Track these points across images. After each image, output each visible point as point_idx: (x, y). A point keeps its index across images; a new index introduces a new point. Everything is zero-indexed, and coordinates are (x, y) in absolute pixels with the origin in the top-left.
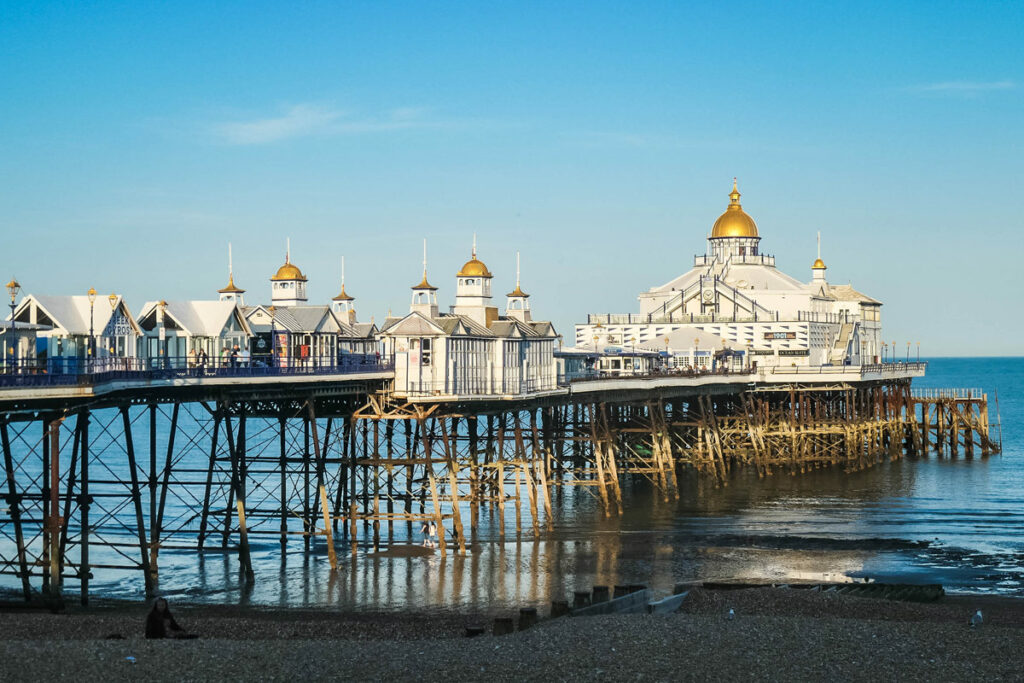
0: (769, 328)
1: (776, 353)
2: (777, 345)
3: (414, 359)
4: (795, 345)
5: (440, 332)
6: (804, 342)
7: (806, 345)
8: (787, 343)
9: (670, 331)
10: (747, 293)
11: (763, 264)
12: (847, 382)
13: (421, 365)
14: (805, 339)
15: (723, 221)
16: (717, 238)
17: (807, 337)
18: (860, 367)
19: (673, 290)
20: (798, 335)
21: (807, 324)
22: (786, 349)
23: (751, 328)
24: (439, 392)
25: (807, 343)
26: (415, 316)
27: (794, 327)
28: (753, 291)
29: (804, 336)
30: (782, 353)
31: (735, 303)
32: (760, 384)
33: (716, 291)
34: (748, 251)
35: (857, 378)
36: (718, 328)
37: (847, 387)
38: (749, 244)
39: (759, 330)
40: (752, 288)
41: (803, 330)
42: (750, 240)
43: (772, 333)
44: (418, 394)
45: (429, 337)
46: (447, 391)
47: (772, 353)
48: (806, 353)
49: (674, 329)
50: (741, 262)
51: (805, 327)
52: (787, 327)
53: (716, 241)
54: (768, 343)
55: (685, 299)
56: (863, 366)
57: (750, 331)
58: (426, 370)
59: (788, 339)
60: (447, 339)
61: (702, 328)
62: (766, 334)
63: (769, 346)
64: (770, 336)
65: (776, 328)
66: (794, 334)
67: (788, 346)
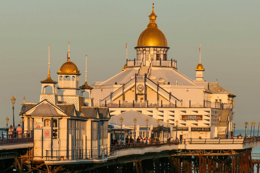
0: (185, 112)
1: (190, 129)
2: (190, 124)
3: (47, 134)
4: (201, 124)
5: (64, 114)
6: (208, 122)
7: (208, 124)
8: (196, 122)
9: (120, 113)
10: (165, 87)
11: (172, 67)
12: (234, 150)
13: (52, 139)
14: (208, 120)
15: (145, 35)
16: (141, 47)
17: (210, 118)
18: (243, 140)
19: (116, 84)
20: (204, 117)
21: (209, 109)
22: (195, 126)
23: (173, 112)
24: (63, 157)
25: (209, 123)
26: (45, 102)
27: (201, 112)
28: (169, 86)
29: (208, 118)
30: (193, 130)
31: (158, 94)
32: (184, 151)
33: (145, 85)
34: (162, 57)
35: (240, 147)
36: (152, 112)
37: (234, 153)
38: (162, 52)
39: (178, 113)
40: (169, 83)
41: (207, 114)
42: (163, 49)
43: (187, 116)
44: (50, 159)
45: (57, 118)
46: (68, 156)
47: (187, 130)
48: (209, 130)
49: (122, 112)
50: (159, 65)
51: (209, 112)
52: (197, 112)
53: (141, 49)
54: (184, 122)
55: (125, 91)
56: (245, 139)
57: (172, 114)
58: (55, 142)
59: (197, 120)
60: (68, 119)
61: (141, 112)
62: (183, 116)
63: (185, 124)
64: (186, 118)
65: (189, 112)
66: (201, 116)
67: (197, 124)
